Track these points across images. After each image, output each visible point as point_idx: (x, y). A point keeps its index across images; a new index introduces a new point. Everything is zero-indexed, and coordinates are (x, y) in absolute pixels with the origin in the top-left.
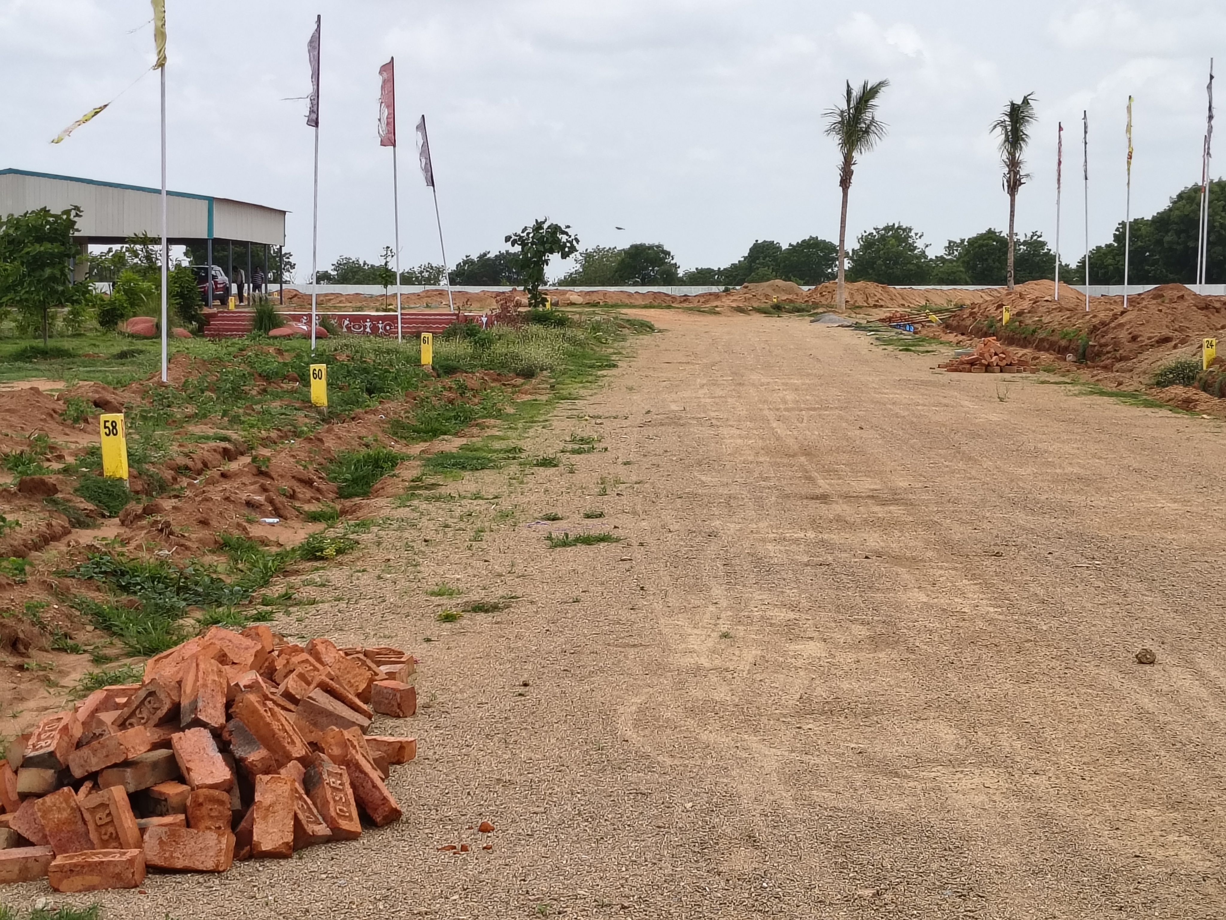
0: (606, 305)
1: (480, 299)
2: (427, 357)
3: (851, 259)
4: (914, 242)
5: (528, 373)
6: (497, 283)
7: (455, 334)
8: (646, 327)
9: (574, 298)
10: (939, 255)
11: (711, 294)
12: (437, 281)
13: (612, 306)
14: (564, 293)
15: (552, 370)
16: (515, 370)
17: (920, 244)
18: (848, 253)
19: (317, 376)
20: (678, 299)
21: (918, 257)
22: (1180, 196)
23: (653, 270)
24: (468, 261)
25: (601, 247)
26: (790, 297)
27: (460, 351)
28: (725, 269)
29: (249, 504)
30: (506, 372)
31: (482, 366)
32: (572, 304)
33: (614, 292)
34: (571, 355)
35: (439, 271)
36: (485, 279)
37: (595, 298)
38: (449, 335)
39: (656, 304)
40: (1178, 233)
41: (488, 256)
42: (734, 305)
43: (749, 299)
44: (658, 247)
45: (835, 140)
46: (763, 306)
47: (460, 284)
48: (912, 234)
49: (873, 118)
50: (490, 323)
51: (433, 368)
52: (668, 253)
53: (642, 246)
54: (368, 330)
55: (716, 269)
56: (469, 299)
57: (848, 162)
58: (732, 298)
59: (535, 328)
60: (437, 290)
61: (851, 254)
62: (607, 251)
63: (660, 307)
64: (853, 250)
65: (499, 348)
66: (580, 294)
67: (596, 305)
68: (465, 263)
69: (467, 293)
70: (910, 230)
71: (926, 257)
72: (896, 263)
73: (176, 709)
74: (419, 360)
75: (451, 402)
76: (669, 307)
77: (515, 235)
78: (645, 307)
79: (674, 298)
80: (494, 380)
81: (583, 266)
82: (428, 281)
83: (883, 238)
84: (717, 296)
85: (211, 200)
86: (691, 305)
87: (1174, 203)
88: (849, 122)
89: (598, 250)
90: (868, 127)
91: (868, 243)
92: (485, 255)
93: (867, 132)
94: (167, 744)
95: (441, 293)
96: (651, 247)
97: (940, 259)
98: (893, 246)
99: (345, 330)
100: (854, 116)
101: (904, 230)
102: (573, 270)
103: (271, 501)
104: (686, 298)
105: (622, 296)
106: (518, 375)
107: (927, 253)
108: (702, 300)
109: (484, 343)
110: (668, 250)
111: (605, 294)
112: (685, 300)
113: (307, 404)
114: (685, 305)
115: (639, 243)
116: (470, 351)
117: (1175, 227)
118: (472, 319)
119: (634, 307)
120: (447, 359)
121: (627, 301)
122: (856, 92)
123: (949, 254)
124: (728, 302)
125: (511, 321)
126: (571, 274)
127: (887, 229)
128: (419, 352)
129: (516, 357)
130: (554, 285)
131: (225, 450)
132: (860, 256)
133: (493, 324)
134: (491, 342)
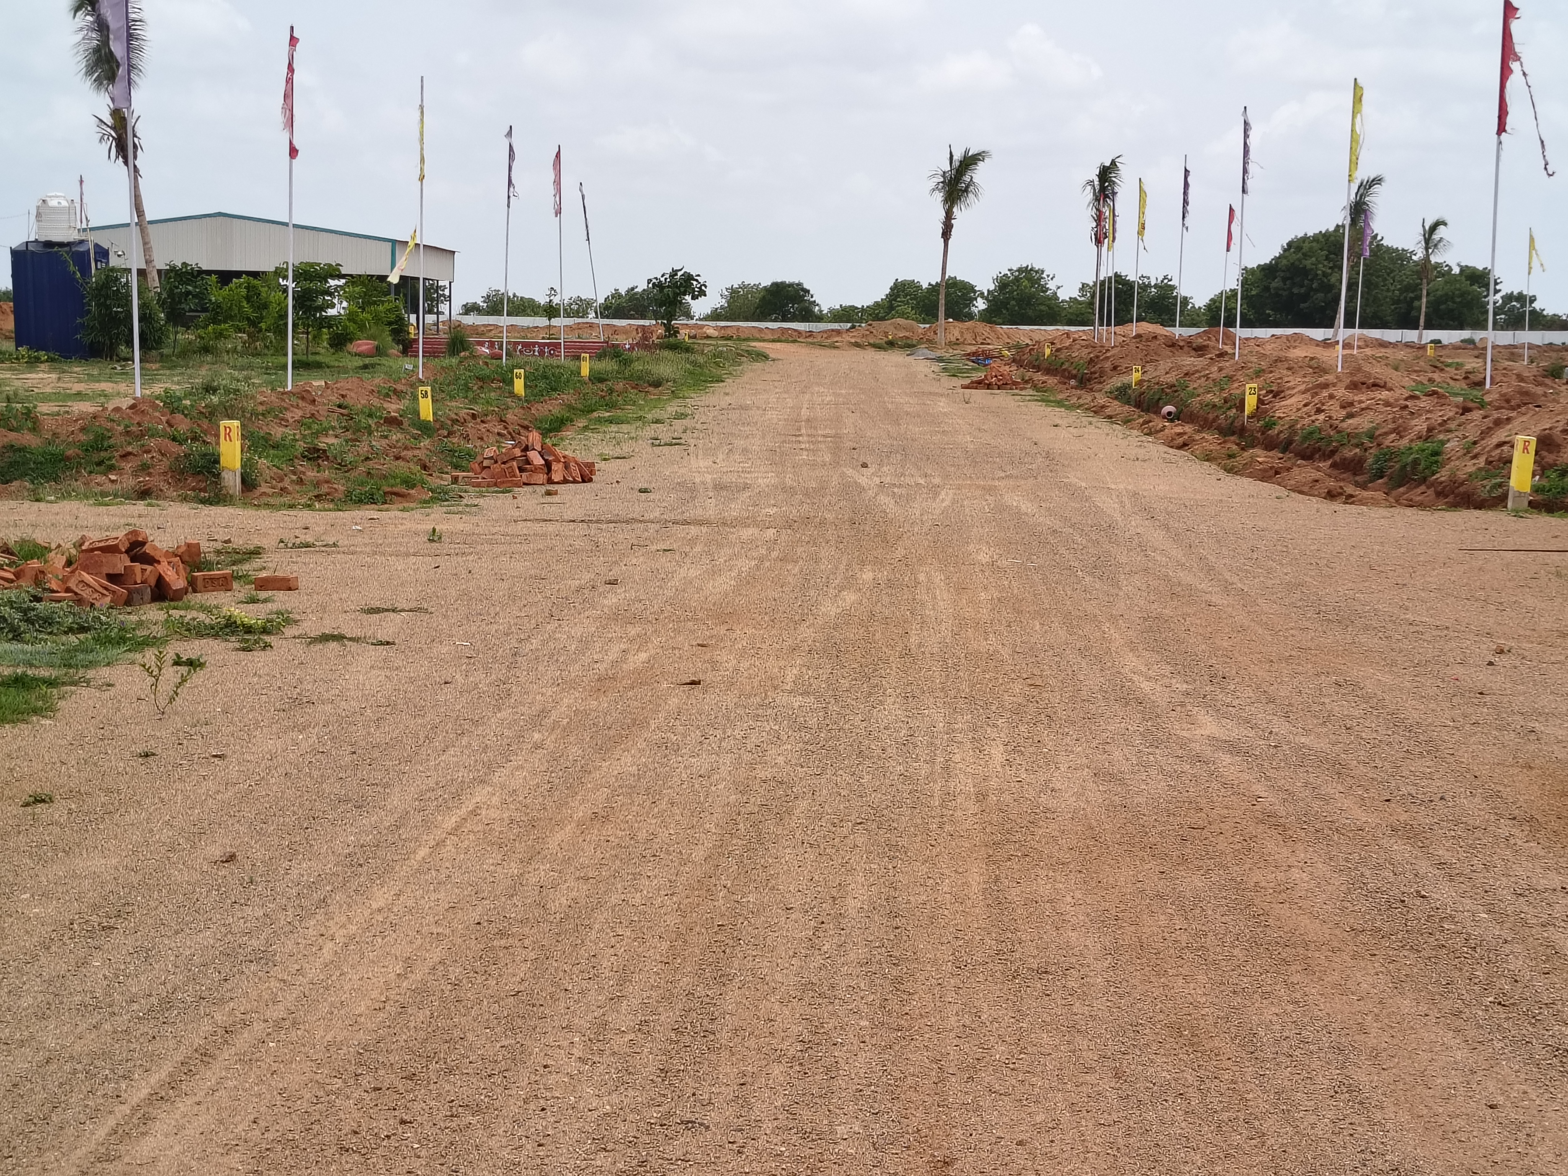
0: (739, 339)
1: (624, 331)
2: (585, 371)
3: (987, 299)
4: (1046, 284)
5: (657, 384)
6: (643, 317)
7: (606, 356)
8: (762, 357)
9: (711, 332)
10: (1073, 296)
11: (833, 330)
12: (585, 314)
13: (744, 340)
14: (702, 327)
15: (675, 382)
16: (648, 382)
17: (1051, 285)
18: (983, 293)
19: (519, 377)
20: (804, 334)
21: (1049, 298)
22: (1290, 244)
23: (793, 307)
24: (616, 295)
25: (746, 283)
26: (907, 334)
27: (609, 368)
28: (868, 307)
29: (499, 434)
30: (642, 382)
31: (625, 379)
32: (708, 337)
33: (746, 328)
34: (690, 373)
35: (589, 304)
36: (632, 312)
37: (729, 332)
38: (600, 357)
39: (783, 338)
40: (1284, 280)
41: (636, 290)
42: (853, 340)
43: (867, 335)
44: (799, 284)
45: (939, 196)
46: (877, 342)
47: (608, 317)
48: (1044, 275)
49: (971, 180)
50: (632, 348)
51: (590, 379)
52: (808, 291)
53: (783, 283)
54: (537, 353)
55: (860, 306)
56: (616, 331)
57: (949, 216)
58: (851, 334)
59: (666, 353)
60: (587, 323)
61: (986, 294)
62: (752, 287)
63: (787, 341)
64: (988, 291)
65: (638, 366)
66: (716, 328)
67: (730, 338)
68: (613, 296)
69: (614, 326)
70: (1043, 272)
71: (1057, 298)
72: (1029, 304)
73: (527, 446)
74: (579, 373)
75: (603, 397)
76: (795, 341)
77: (656, 278)
78: (774, 341)
79: (799, 332)
80: (633, 388)
81: (728, 302)
82: (577, 314)
83: (1017, 279)
84: (838, 332)
85: (394, 242)
86: (815, 340)
87: (1285, 250)
88: (950, 181)
89: (743, 286)
90: (967, 187)
91: (1003, 284)
92: (633, 289)
93: (966, 190)
94: (526, 456)
95: (591, 326)
96: (791, 285)
97: (1073, 300)
98: (1026, 287)
99: (518, 353)
100: (955, 176)
101: (1037, 272)
102: (719, 306)
103: (510, 433)
104: (810, 334)
105: (753, 330)
106: (650, 385)
107: (1058, 295)
108: (825, 335)
109: (627, 362)
110: (808, 288)
111: (738, 328)
112: (810, 336)
113: (512, 395)
114: (810, 340)
115: (779, 281)
116: (616, 368)
117: (1282, 274)
118: (618, 345)
119: (764, 341)
120: (599, 373)
121: (758, 336)
122: (957, 157)
123: (1083, 296)
124: (848, 339)
125: (647, 347)
126: (717, 309)
127: (1020, 270)
128: (580, 368)
129: (649, 373)
130: (700, 319)
131: (473, 414)
132: (995, 297)
133: (633, 349)
134: (631, 362)
